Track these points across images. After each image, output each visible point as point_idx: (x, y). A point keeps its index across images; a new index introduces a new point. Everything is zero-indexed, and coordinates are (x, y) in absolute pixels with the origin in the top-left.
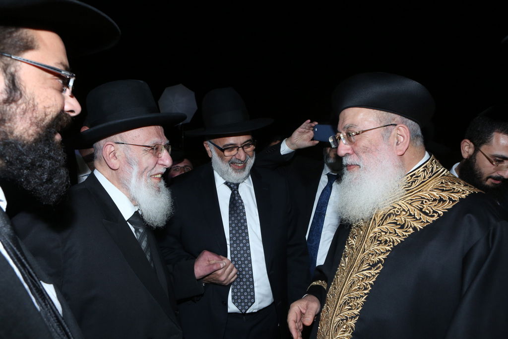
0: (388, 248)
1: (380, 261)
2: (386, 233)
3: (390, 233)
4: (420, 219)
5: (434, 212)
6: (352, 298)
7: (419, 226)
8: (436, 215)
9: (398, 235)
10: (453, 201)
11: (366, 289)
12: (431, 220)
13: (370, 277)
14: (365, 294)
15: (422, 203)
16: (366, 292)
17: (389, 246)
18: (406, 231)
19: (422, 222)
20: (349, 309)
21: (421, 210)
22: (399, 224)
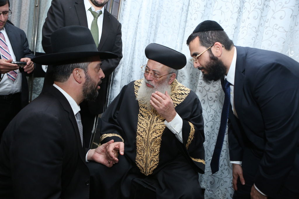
15: (176, 95)
21: (176, 98)
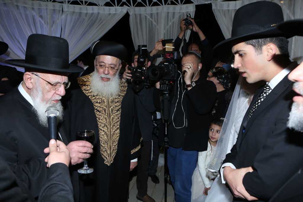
1: (119, 109)
11: (119, 118)
16: (119, 119)
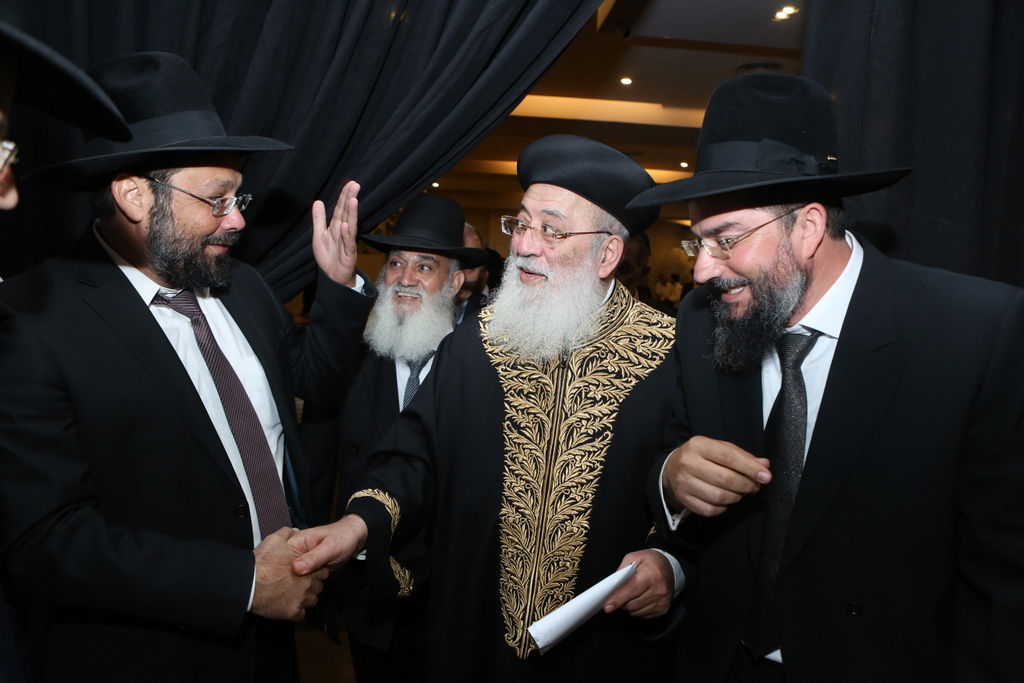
0: (612, 407)
2: (597, 386)
3: (604, 385)
4: (640, 364)
5: (653, 354)
6: (573, 487)
7: (642, 373)
8: (658, 358)
9: (618, 388)
10: (670, 340)
12: (654, 364)
13: (595, 452)
14: (595, 477)
17: (611, 404)
18: (627, 382)
19: (643, 367)
20: (572, 504)
22: (613, 372)
